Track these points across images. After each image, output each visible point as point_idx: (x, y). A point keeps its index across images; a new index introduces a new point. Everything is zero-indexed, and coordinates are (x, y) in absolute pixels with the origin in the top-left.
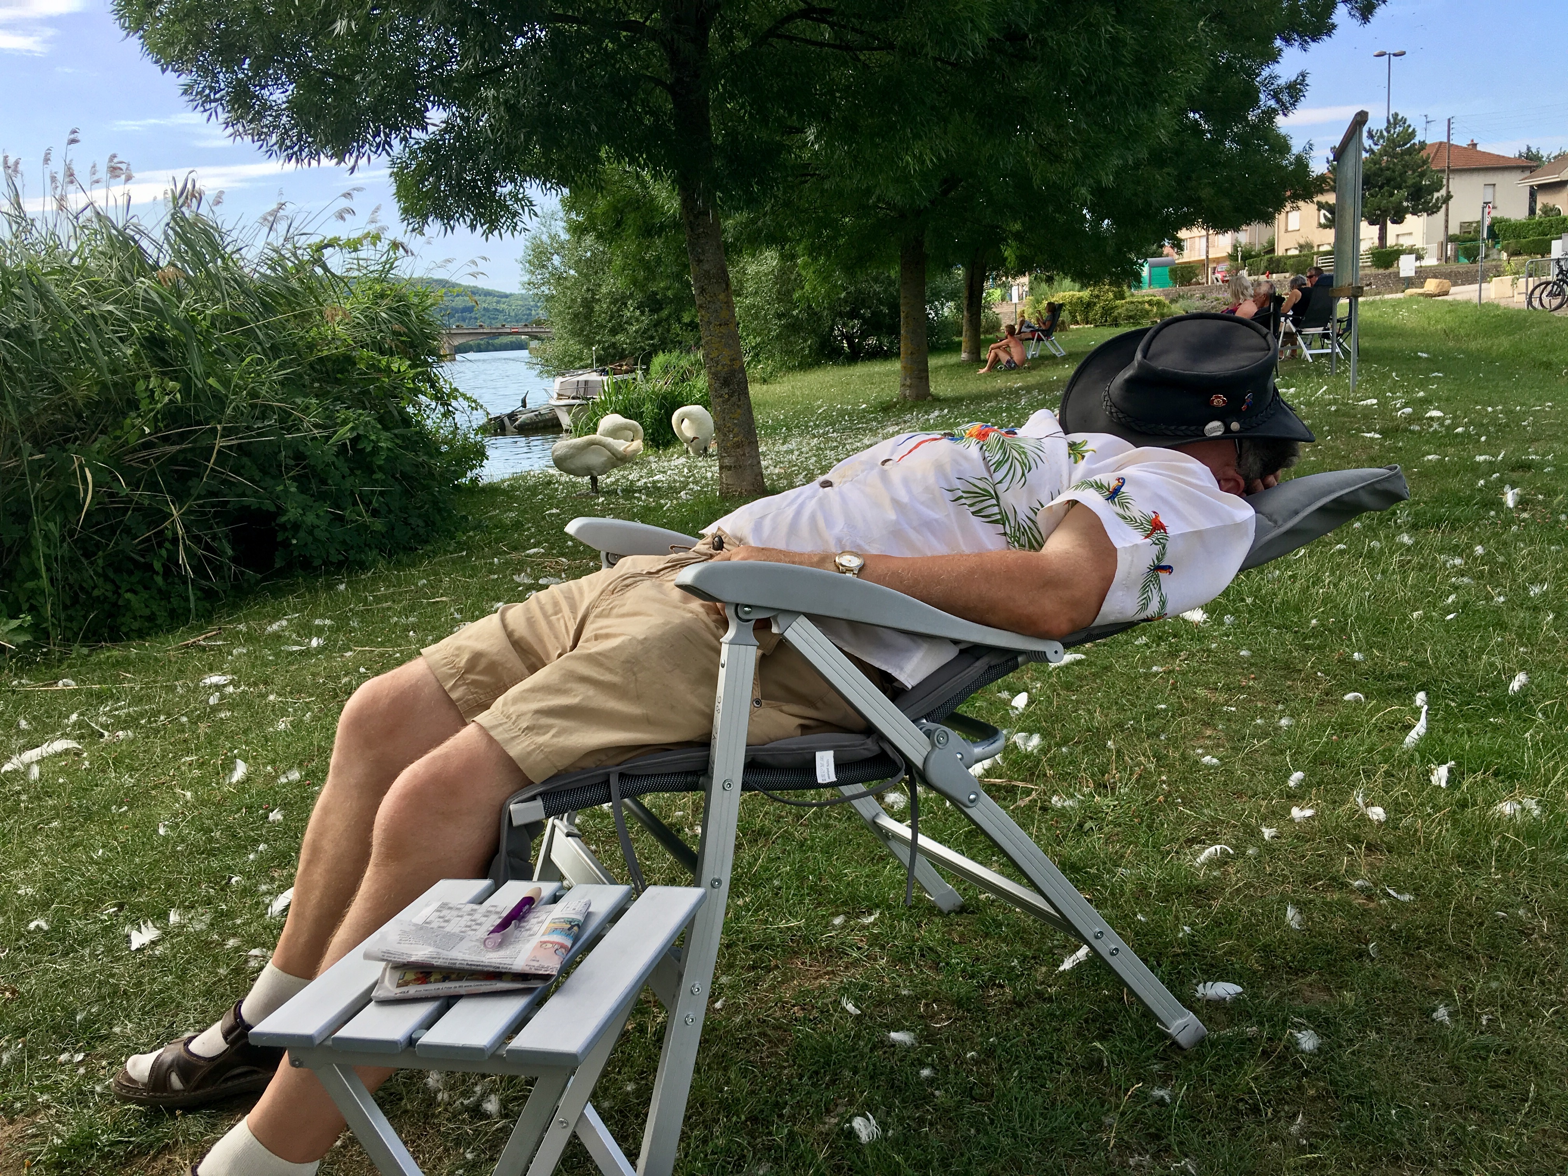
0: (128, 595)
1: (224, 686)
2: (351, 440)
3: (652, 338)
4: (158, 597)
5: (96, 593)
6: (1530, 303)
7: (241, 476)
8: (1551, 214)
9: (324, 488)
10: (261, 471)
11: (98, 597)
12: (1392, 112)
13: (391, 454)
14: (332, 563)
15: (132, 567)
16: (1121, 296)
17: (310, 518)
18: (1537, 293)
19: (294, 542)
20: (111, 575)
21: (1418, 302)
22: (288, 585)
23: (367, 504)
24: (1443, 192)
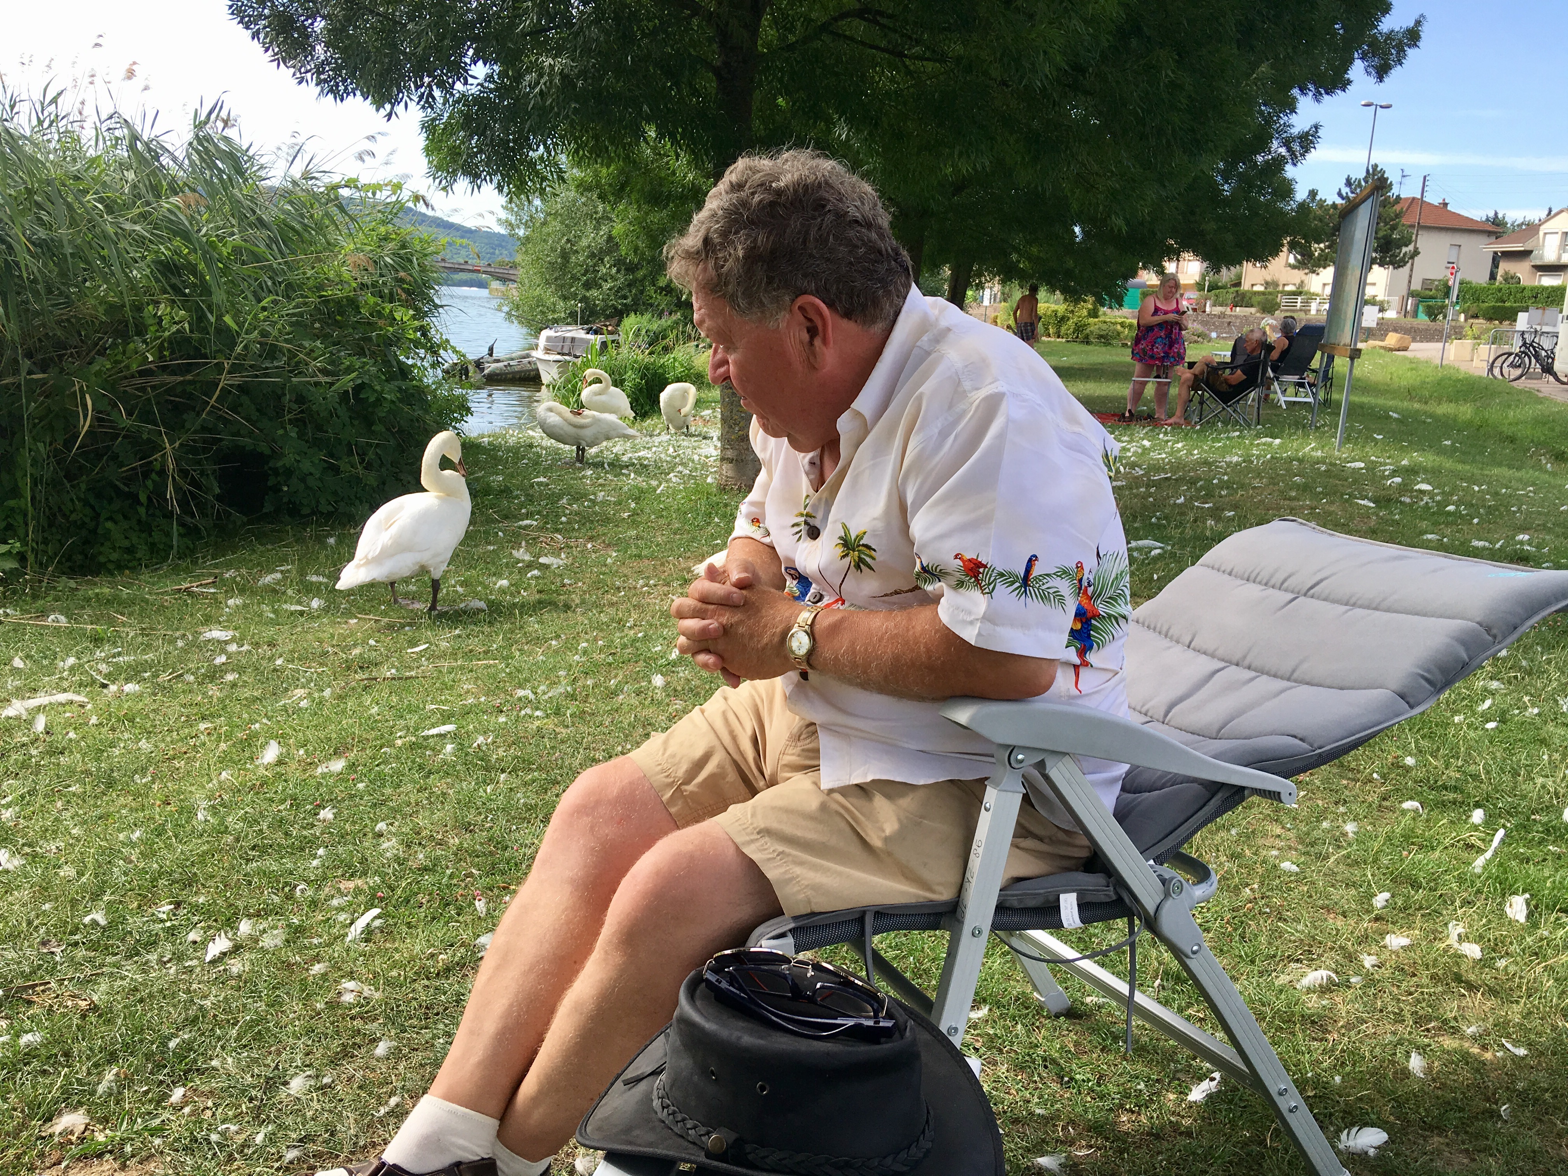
0: (109, 525)
1: (226, 642)
2: (353, 389)
3: (625, 297)
4: (137, 528)
5: (73, 517)
6: (1491, 370)
7: (238, 413)
8: (1511, 281)
9: (320, 435)
10: (258, 410)
11: (75, 522)
12: (1372, 162)
13: (393, 407)
14: (322, 513)
15: (113, 494)
16: (1094, 314)
17: (306, 466)
18: (1498, 363)
19: (285, 489)
20: (92, 501)
21: (1381, 356)
22: (273, 531)
23: (362, 456)
24: (1411, 247)
